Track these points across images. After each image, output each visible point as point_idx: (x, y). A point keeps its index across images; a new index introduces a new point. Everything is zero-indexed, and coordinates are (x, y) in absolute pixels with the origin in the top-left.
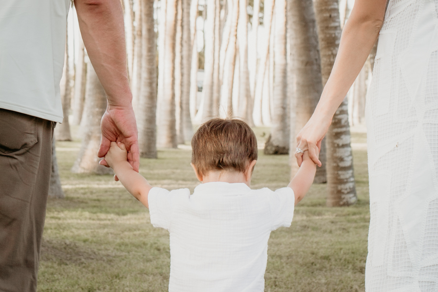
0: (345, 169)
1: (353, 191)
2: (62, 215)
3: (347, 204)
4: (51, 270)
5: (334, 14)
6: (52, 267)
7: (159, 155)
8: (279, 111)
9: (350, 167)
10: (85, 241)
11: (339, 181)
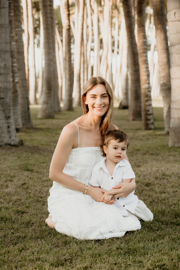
0: (150, 115)
1: (153, 124)
2: (33, 135)
3: (150, 129)
4: (28, 156)
5: (148, 48)
6: (28, 155)
7: (75, 110)
8: (124, 91)
9: (152, 114)
10: (42, 145)
11: (147, 120)
